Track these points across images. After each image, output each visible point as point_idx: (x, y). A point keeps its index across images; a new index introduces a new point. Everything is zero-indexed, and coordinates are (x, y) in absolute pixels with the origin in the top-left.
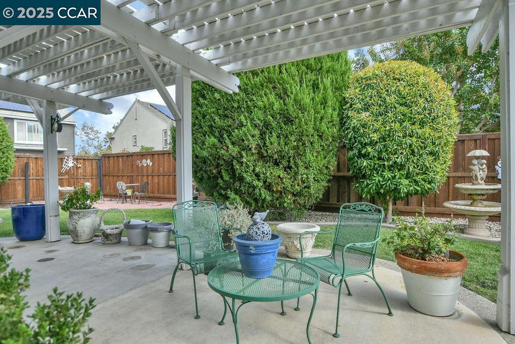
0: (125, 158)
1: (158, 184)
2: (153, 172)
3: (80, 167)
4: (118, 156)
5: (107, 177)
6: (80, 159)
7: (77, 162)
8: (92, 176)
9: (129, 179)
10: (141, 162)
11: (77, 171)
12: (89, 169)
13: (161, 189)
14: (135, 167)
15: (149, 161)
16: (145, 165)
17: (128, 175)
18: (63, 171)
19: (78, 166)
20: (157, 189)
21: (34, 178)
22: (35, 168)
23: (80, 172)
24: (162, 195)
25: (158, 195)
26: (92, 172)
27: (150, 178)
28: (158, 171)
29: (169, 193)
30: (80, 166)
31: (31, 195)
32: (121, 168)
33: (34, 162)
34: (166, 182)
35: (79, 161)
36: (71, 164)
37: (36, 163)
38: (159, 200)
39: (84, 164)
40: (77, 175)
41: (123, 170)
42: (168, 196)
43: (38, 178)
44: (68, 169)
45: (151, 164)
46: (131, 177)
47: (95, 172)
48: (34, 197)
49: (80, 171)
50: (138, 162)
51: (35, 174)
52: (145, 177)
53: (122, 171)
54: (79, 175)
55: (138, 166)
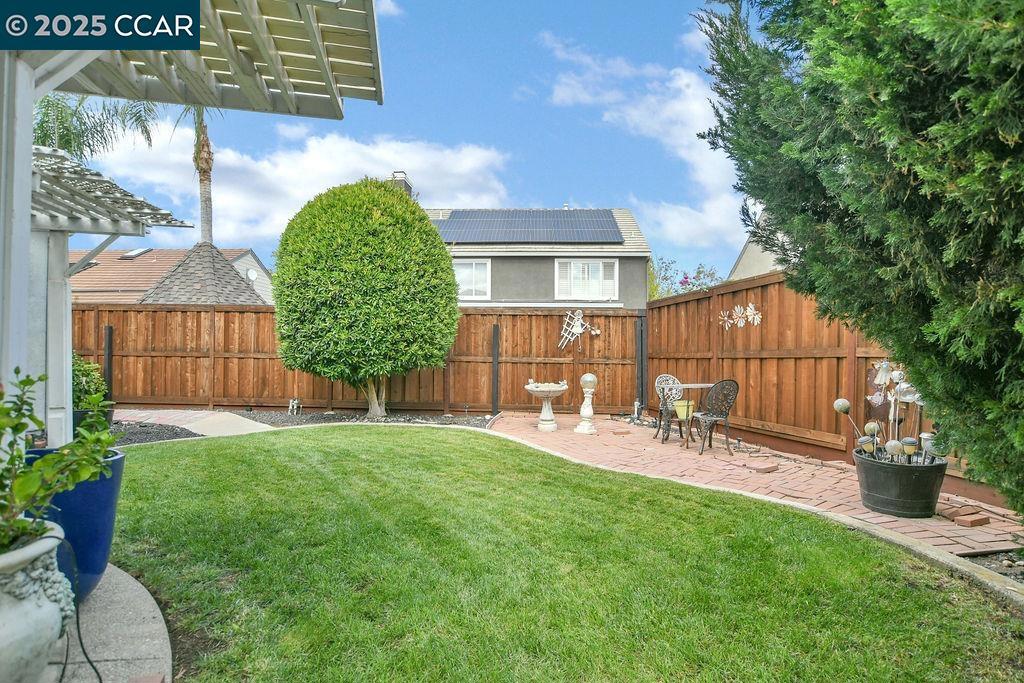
0: (692, 307)
1: (779, 385)
2: (762, 348)
3: (597, 336)
4: (676, 303)
5: (656, 362)
6: (598, 316)
7: (592, 324)
8: (624, 357)
9: (701, 369)
10: (730, 317)
11: (592, 345)
12: (616, 343)
13: (788, 406)
14: (714, 331)
15: (751, 311)
16: (741, 324)
17: (698, 355)
18: (562, 343)
19: (593, 333)
20: (775, 408)
21: (508, 359)
22: (510, 339)
23: (596, 347)
24: (790, 431)
25: (777, 428)
26: (624, 349)
27: (754, 365)
28: (780, 344)
29: (815, 425)
30: (598, 332)
31: (503, 397)
32: (684, 336)
33: (510, 324)
34: (804, 383)
35: (596, 320)
36: (578, 329)
37: (514, 326)
38: (781, 444)
39: (607, 328)
40: (591, 356)
41: (686, 341)
42: (811, 435)
43: (516, 359)
44: (572, 339)
45: (758, 320)
46: (706, 363)
47: (631, 349)
48: (506, 401)
49: (598, 344)
50: (724, 315)
51: (510, 352)
52: (741, 363)
53: (686, 345)
54: (596, 355)
55: (723, 328)
